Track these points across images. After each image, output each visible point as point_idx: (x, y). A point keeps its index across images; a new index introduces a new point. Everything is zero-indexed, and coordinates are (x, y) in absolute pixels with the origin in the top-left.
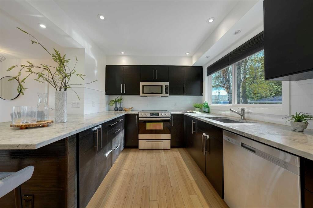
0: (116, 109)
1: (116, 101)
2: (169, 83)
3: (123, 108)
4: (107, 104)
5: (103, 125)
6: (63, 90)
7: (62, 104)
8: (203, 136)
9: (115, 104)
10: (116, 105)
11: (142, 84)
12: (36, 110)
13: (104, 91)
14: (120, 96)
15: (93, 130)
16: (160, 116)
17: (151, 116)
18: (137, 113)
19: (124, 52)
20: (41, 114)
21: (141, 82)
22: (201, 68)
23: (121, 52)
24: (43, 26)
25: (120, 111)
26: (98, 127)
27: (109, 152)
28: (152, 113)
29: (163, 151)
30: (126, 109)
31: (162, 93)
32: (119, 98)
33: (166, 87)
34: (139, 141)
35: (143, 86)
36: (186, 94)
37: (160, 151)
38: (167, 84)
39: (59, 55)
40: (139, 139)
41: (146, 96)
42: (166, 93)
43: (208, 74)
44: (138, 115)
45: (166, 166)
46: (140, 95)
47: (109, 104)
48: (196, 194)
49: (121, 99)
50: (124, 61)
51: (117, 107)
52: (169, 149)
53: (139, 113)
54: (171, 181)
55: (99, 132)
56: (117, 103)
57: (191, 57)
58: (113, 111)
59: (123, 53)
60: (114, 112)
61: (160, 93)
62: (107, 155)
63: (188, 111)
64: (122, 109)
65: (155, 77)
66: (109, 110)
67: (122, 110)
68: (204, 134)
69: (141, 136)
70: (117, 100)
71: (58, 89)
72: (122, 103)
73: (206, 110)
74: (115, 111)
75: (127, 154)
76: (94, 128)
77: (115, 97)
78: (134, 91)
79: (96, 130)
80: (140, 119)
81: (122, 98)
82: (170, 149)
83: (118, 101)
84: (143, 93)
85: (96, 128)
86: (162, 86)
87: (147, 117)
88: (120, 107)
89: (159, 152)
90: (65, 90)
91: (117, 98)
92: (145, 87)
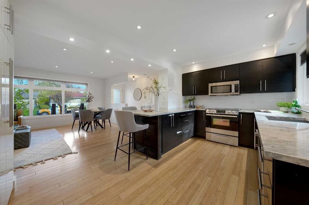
0: (191, 107)
1: (190, 100)
2: (239, 81)
3: (195, 106)
4: (183, 102)
5: (175, 114)
6: (157, 96)
7: (157, 103)
10: (190, 103)
12: (148, 105)
13: (182, 93)
14: (193, 96)
15: (169, 116)
16: (226, 113)
17: (217, 112)
18: (204, 109)
19: (195, 62)
20: (150, 107)
21: (209, 84)
24: (150, 65)
25: (193, 108)
26: (172, 115)
27: (179, 132)
28: (218, 111)
30: (198, 107)
31: (231, 91)
32: (192, 98)
33: (236, 86)
36: (263, 91)
38: (238, 82)
39: (155, 81)
40: (206, 131)
41: (215, 95)
42: (236, 91)
43: (301, 63)
44: (205, 111)
46: (209, 95)
47: (185, 102)
48: (239, 176)
49: (195, 98)
50: (195, 68)
51: (191, 105)
53: (206, 110)
55: (172, 118)
56: (191, 101)
58: (188, 107)
59: (193, 63)
61: (229, 91)
62: (178, 133)
63: (262, 110)
65: (223, 78)
66: (186, 107)
67: (195, 107)
71: (156, 96)
72: (195, 102)
74: (190, 107)
75: (195, 141)
76: (169, 114)
77: (189, 97)
78: (204, 91)
79: (171, 116)
80: (206, 115)
82: (238, 146)
83: (192, 100)
84: (212, 93)
85: (171, 115)
86: (231, 85)
87: (213, 114)
88: (193, 105)
90: (158, 96)
91: (191, 98)
92: (213, 87)
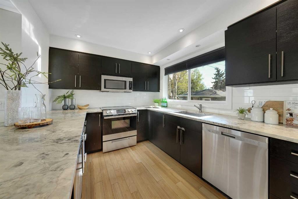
0: (67, 108)
1: (65, 97)
2: (132, 78)
8: (178, 129)
9: (64, 101)
11: (103, 77)
14: (71, 91)
16: (126, 113)
17: (117, 113)
19: (81, 37)
21: (102, 75)
22: (158, 68)
23: (76, 35)
25: (71, 109)
28: (118, 111)
29: (130, 148)
30: (80, 107)
31: (125, 89)
32: (69, 93)
33: (130, 83)
34: (103, 143)
35: (105, 80)
36: (147, 90)
37: (127, 149)
40: (103, 141)
41: (109, 92)
43: (165, 74)
44: (102, 113)
45: (142, 163)
46: (102, 90)
47: (54, 101)
48: (179, 180)
49: (73, 95)
50: (79, 47)
51: (67, 104)
52: (135, 145)
53: (103, 111)
54: (155, 178)
56: (67, 99)
57: (151, 57)
58: (60, 110)
59: (78, 36)
60: (62, 111)
63: (152, 107)
64: (75, 107)
65: (118, 72)
66: (53, 110)
68: (179, 127)
69: (105, 138)
70: (66, 95)
72: (74, 100)
73: (165, 105)
74: (64, 110)
77: (63, 92)
80: (105, 118)
81: (73, 93)
83: (68, 97)
84: (105, 88)
86: (125, 82)
87: (112, 116)
88: (72, 104)
89: (127, 151)
91: (67, 93)
92: (106, 81)
